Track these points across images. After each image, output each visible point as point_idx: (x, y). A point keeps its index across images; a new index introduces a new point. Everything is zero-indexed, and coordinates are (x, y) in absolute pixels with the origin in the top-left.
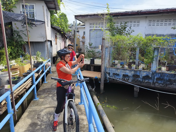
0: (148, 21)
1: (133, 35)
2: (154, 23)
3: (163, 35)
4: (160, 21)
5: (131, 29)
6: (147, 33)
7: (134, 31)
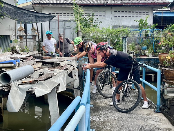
0: (113, 12)
1: (101, 27)
2: (119, 14)
3: (129, 27)
4: (124, 12)
5: (97, 20)
6: (113, 25)
7: (101, 23)
